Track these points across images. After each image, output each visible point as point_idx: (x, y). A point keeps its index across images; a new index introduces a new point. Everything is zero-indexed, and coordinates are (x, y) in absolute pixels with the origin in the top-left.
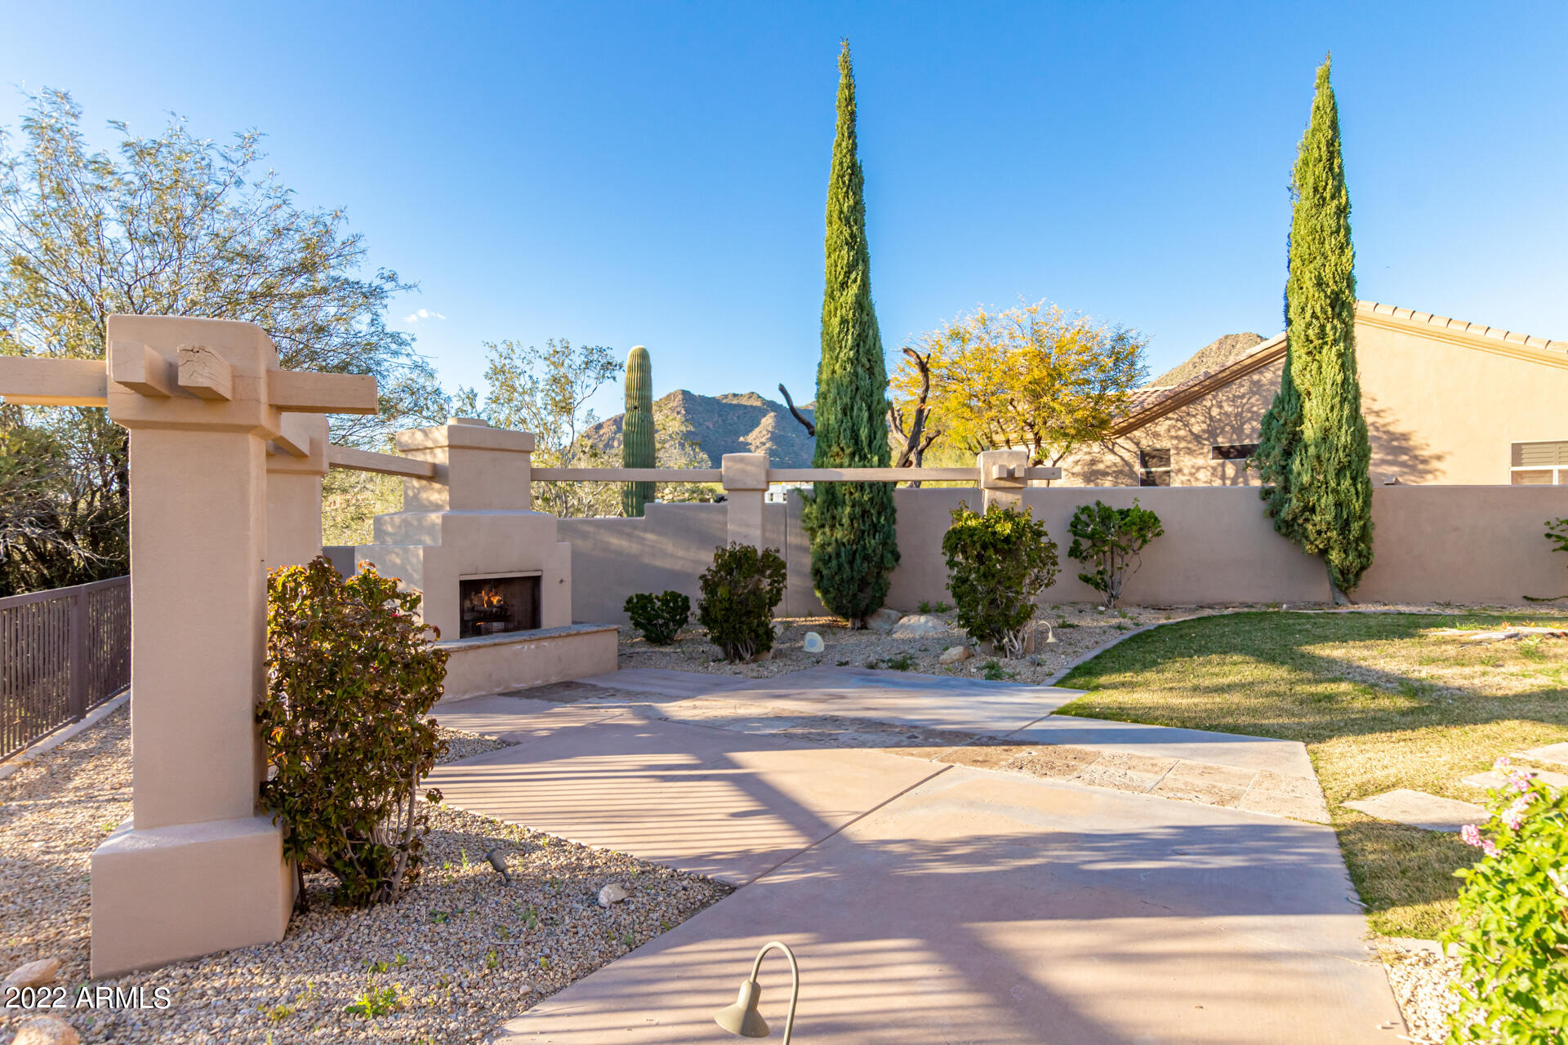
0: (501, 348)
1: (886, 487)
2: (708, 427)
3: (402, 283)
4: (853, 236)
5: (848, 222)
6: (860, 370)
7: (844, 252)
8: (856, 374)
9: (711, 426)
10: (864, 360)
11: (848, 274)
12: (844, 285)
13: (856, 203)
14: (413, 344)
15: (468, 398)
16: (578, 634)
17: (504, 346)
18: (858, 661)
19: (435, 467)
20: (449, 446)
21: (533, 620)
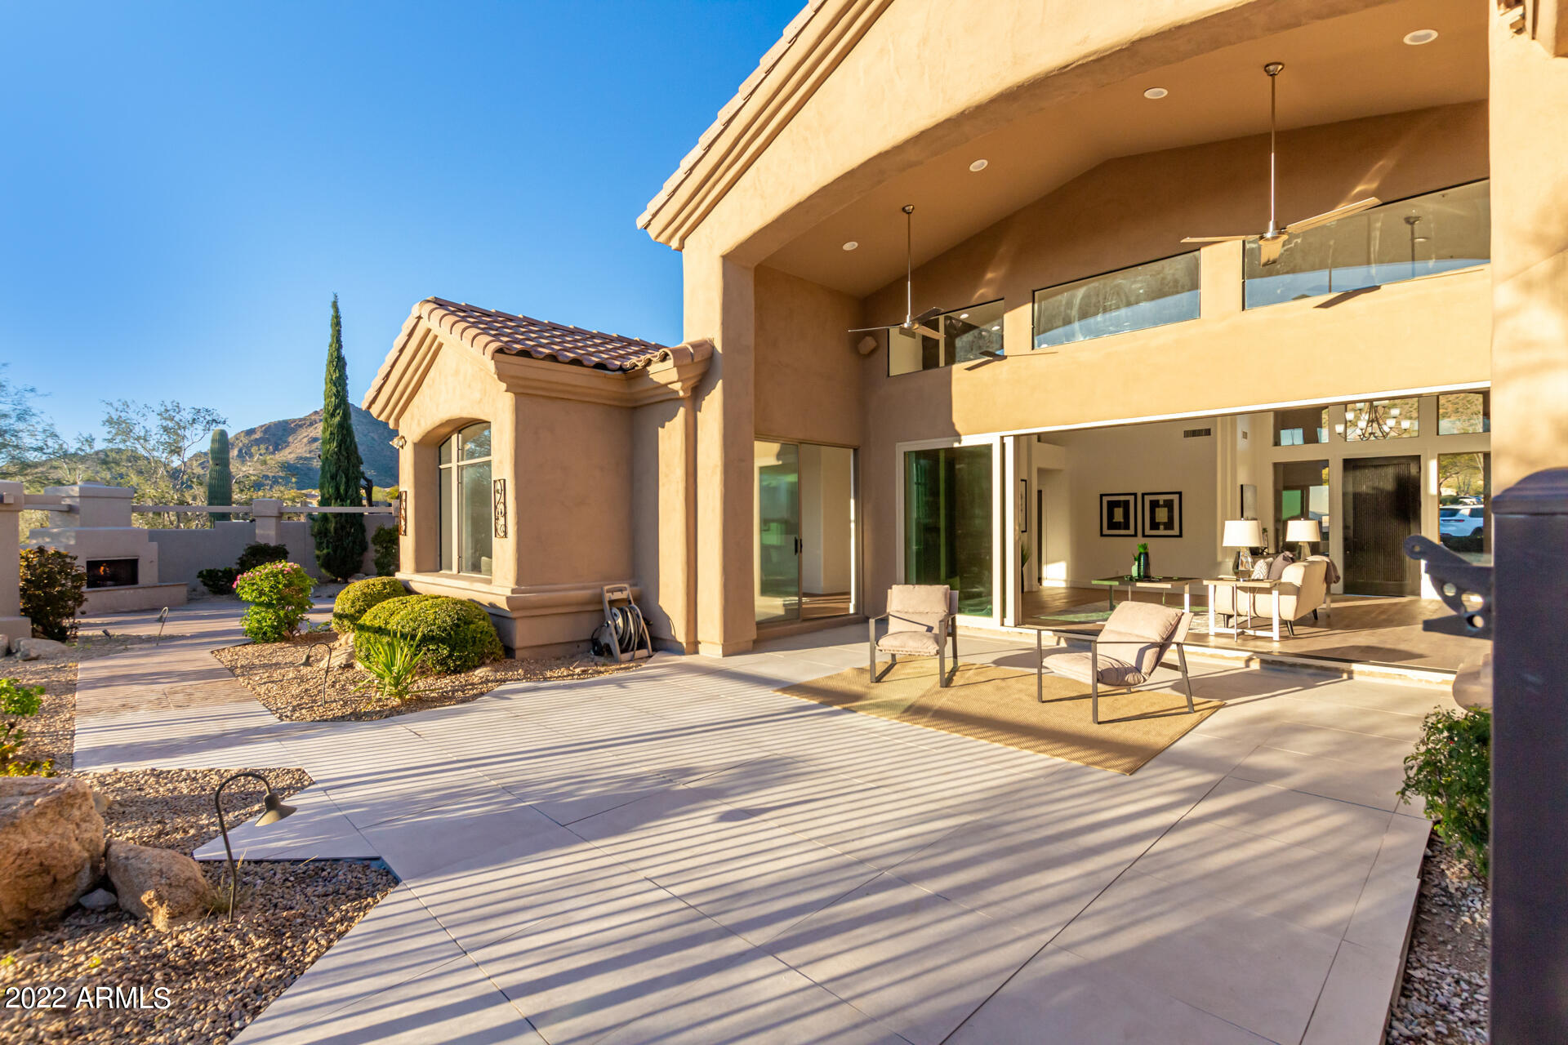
0: (116, 405)
1: (362, 515)
2: (373, 438)
3: (39, 393)
4: (337, 391)
5: (335, 385)
6: (341, 457)
7: (333, 399)
8: (339, 459)
9: (376, 437)
10: (344, 453)
11: (335, 410)
12: (333, 415)
13: (340, 376)
14: (42, 415)
15: (87, 440)
16: (161, 586)
17: (120, 403)
18: (325, 595)
19: (70, 506)
20: (80, 497)
21: (132, 579)
